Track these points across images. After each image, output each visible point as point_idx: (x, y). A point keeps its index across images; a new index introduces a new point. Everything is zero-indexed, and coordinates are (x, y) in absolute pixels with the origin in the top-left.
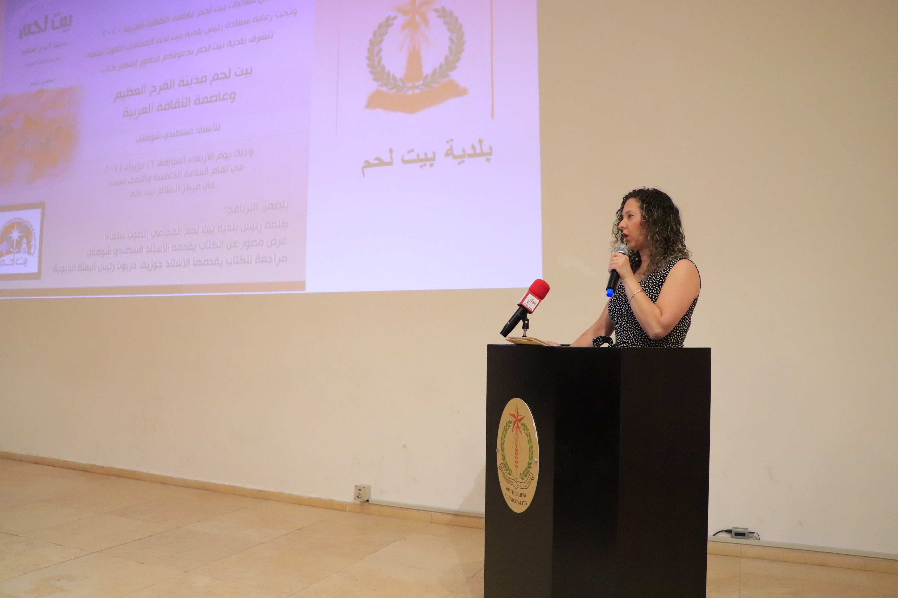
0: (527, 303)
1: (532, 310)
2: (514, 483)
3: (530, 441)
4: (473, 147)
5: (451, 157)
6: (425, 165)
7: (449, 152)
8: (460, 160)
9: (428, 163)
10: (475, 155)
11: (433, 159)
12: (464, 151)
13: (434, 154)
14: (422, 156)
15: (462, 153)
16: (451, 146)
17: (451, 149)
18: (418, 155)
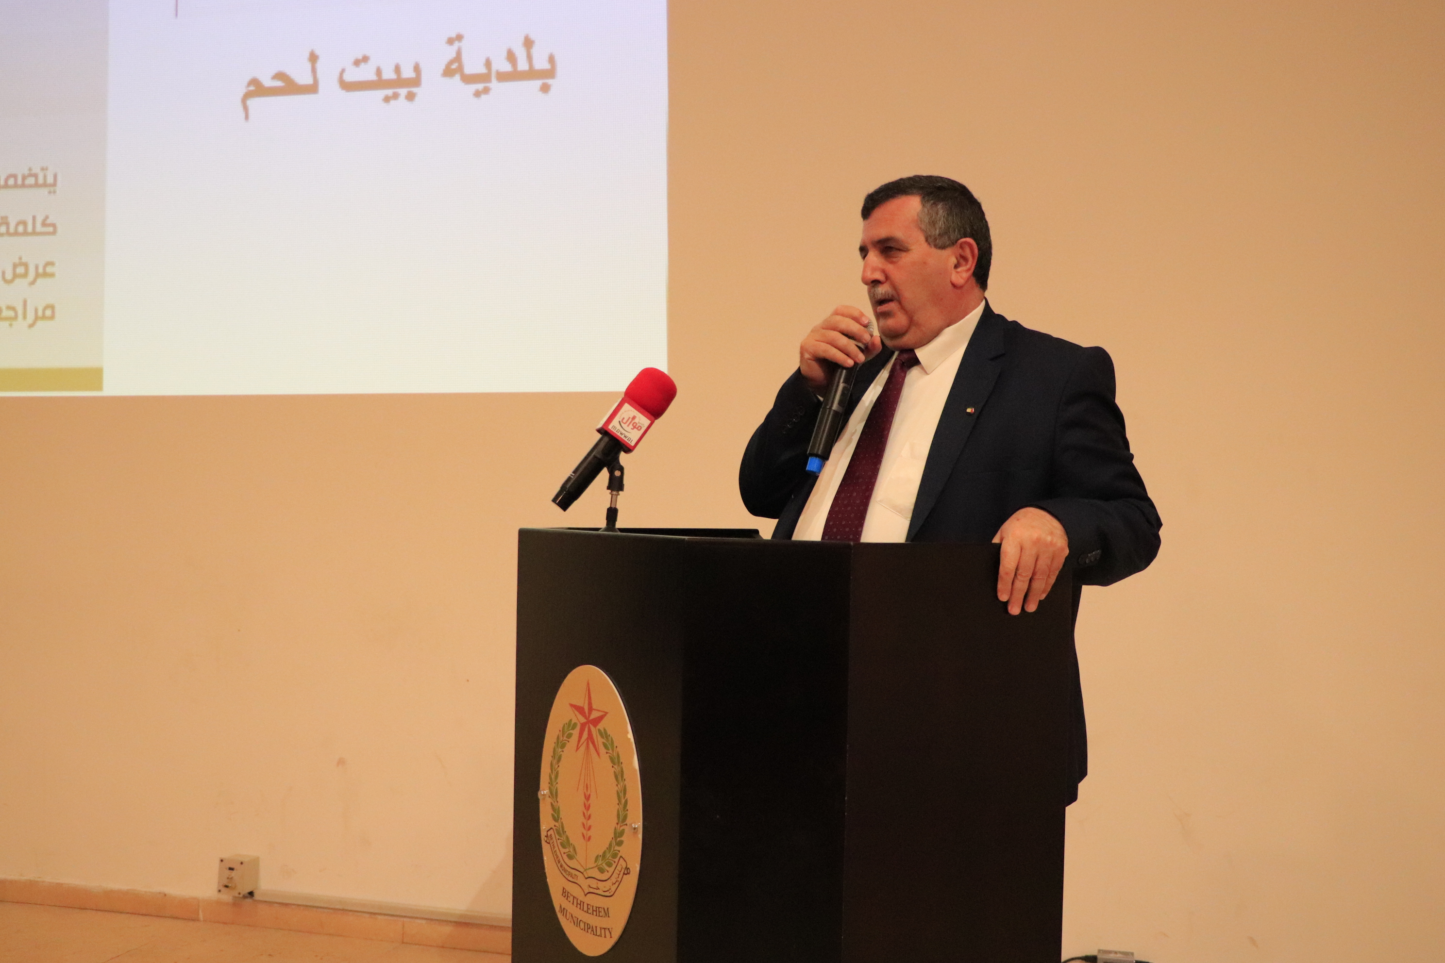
0: (618, 427)
1: (633, 444)
2: (581, 880)
3: (619, 776)
4: (511, 57)
5: (457, 77)
6: (396, 96)
7: (454, 66)
8: (480, 86)
9: (403, 92)
10: (514, 76)
11: (416, 82)
12: (488, 63)
13: (417, 69)
14: (389, 74)
15: (483, 70)
16: (459, 53)
17: (458, 58)
18: (379, 72)
